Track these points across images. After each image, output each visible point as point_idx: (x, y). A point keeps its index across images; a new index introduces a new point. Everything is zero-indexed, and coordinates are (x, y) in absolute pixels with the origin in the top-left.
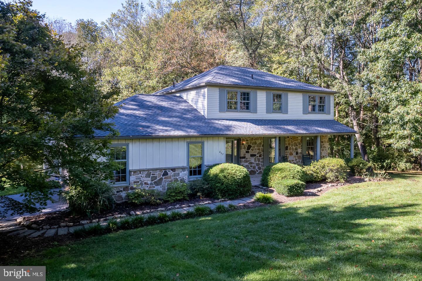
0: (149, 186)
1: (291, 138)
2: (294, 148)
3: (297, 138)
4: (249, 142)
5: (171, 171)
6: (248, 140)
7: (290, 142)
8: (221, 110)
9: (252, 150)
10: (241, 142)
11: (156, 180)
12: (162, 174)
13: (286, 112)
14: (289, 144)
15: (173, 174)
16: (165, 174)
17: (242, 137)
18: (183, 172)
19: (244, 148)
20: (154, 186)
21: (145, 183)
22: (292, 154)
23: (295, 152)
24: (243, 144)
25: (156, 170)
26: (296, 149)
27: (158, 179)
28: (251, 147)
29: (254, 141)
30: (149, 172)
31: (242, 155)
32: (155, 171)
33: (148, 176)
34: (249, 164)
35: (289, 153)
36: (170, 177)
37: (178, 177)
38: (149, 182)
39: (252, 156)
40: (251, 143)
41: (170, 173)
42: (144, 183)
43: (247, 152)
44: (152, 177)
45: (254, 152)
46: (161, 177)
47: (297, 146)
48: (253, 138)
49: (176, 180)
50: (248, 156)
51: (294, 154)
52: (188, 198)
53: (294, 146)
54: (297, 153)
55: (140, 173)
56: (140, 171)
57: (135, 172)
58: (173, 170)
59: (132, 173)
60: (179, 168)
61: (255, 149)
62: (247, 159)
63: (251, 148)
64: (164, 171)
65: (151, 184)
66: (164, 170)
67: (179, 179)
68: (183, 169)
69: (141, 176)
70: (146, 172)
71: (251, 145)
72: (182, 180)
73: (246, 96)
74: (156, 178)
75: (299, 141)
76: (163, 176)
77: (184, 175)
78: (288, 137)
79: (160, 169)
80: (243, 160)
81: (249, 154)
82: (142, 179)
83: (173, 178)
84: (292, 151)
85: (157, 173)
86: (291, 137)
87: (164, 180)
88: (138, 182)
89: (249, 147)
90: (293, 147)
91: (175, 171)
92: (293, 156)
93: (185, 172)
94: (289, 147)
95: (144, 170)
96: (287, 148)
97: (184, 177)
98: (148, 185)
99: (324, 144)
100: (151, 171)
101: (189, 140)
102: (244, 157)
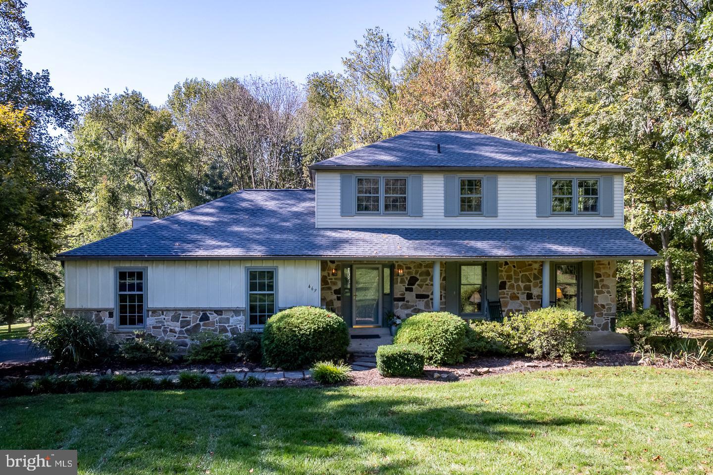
0: (177, 335)
1: (514, 267)
2: (522, 285)
3: (530, 265)
4: (413, 271)
5: (215, 315)
6: (410, 268)
7: (512, 273)
8: (344, 213)
9: (421, 286)
10: (396, 270)
11: (189, 327)
12: (200, 317)
13: (494, 214)
14: (509, 277)
15: (217, 319)
16: (205, 318)
17: (397, 262)
18: (235, 318)
19: (402, 282)
20: (186, 335)
21: (171, 331)
22: (518, 298)
23: (524, 293)
24: (398, 275)
25: (188, 310)
26: (528, 288)
27: (192, 325)
28: (417, 280)
29: (423, 269)
30: (177, 314)
31: (397, 295)
32: (186, 312)
33: (175, 319)
34: (412, 311)
35: (507, 294)
36: (213, 323)
37: (226, 325)
38: (177, 329)
39: (419, 296)
40: (417, 272)
41: (213, 317)
42: (168, 330)
43: (409, 290)
44: (182, 322)
45: (423, 291)
46: (198, 322)
47: (530, 281)
48: (421, 265)
49: (224, 330)
50: (410, 297)
51: (523, 297)
52: (218, 360)
53: (522, 282)
54: (529, 296)
55: (163, 314)
56: (163, 311)
57: (155, 311)
58: (219, 312)
59: (150, 313)
60: (229, 310)
61: (427, 285)
62: (408, 302)
63: (418, 283)
64: (201, 313)
65: (181, 332)
66: (203, 311)
67: (229, 329)
68: (237, 312)
69: (164, 319)
70: (172, 314)
71: (418, 276)
72: (234, 331)
73: (399, 186)
74: (188, 323)
75: (536, 272)
76: (200, 321)
77: (239, 323)
78: (506, 263)
79: (197, 311)
80: (400, 303)
81: (414, 294)
82: (165, 323)
83: (217, 325)
84: (516, 291)
85: (191, 316)
86: (513, 262)
87: (202, 327)
88: (160, 327)
89: (413, 281)
90: (520, 283)
91: (221, 315)
92: (519, 301)
93: (239, 318)
94: (508, 284)
95: (168, 310)
96: (503, 286)
97: (238, 326)
98: (176, 333)
99: (602, 281)
100: (181, 312)
101: (248, 265)
102: (403, 299)
